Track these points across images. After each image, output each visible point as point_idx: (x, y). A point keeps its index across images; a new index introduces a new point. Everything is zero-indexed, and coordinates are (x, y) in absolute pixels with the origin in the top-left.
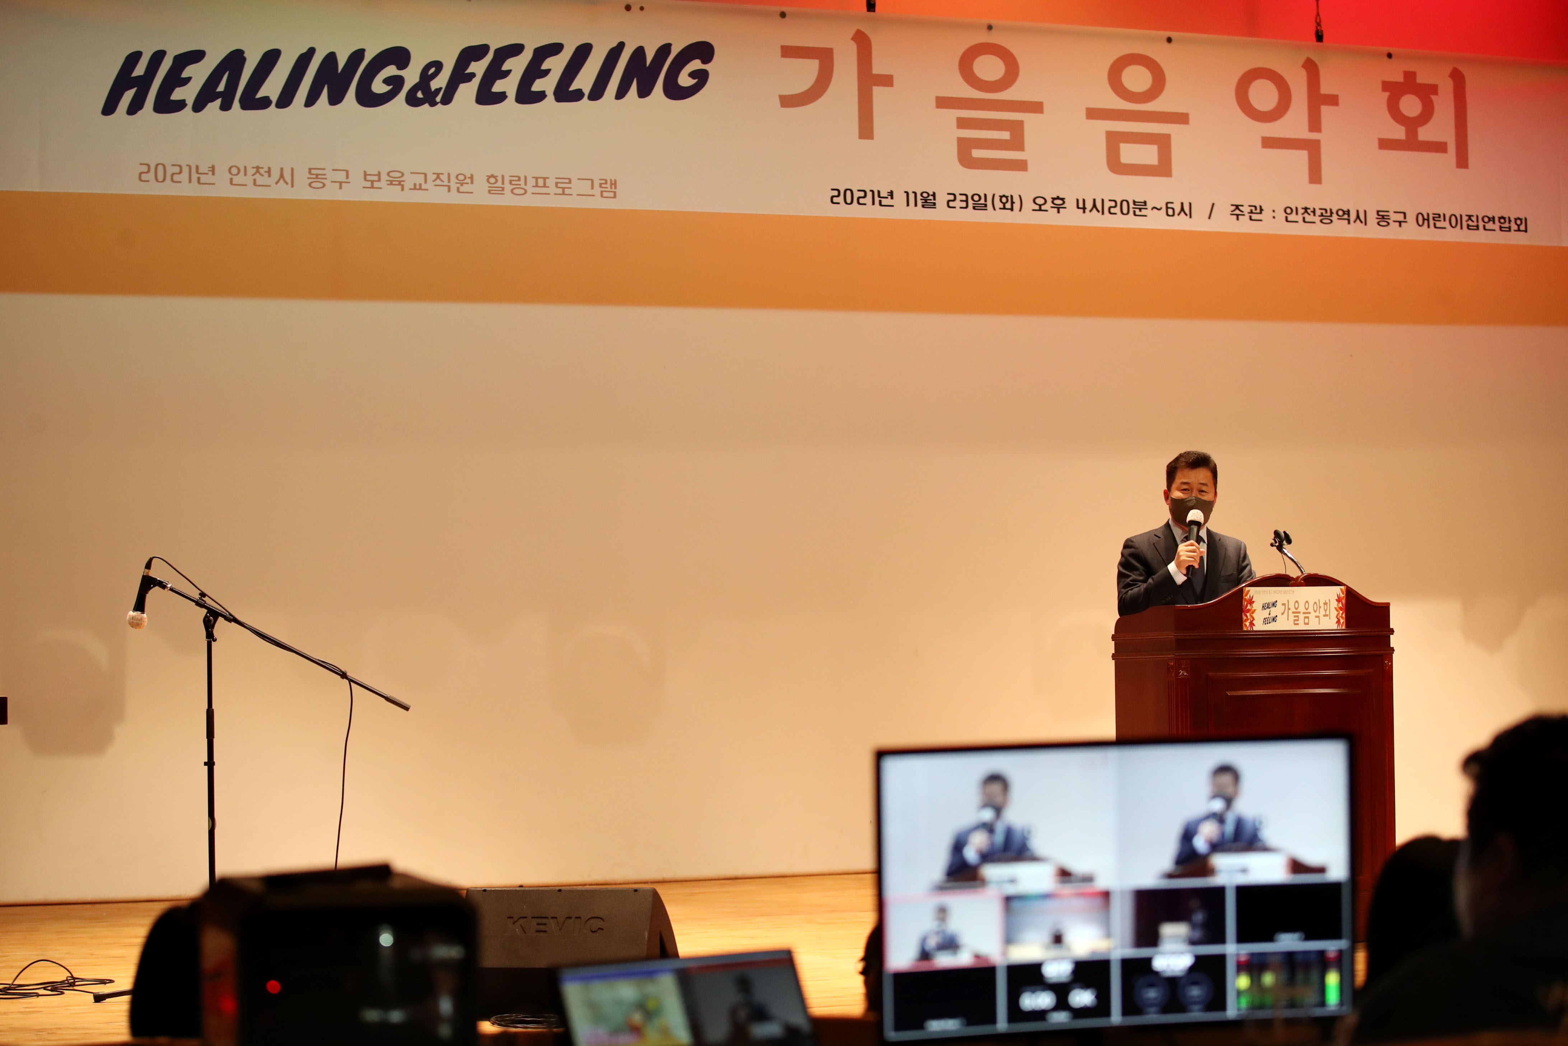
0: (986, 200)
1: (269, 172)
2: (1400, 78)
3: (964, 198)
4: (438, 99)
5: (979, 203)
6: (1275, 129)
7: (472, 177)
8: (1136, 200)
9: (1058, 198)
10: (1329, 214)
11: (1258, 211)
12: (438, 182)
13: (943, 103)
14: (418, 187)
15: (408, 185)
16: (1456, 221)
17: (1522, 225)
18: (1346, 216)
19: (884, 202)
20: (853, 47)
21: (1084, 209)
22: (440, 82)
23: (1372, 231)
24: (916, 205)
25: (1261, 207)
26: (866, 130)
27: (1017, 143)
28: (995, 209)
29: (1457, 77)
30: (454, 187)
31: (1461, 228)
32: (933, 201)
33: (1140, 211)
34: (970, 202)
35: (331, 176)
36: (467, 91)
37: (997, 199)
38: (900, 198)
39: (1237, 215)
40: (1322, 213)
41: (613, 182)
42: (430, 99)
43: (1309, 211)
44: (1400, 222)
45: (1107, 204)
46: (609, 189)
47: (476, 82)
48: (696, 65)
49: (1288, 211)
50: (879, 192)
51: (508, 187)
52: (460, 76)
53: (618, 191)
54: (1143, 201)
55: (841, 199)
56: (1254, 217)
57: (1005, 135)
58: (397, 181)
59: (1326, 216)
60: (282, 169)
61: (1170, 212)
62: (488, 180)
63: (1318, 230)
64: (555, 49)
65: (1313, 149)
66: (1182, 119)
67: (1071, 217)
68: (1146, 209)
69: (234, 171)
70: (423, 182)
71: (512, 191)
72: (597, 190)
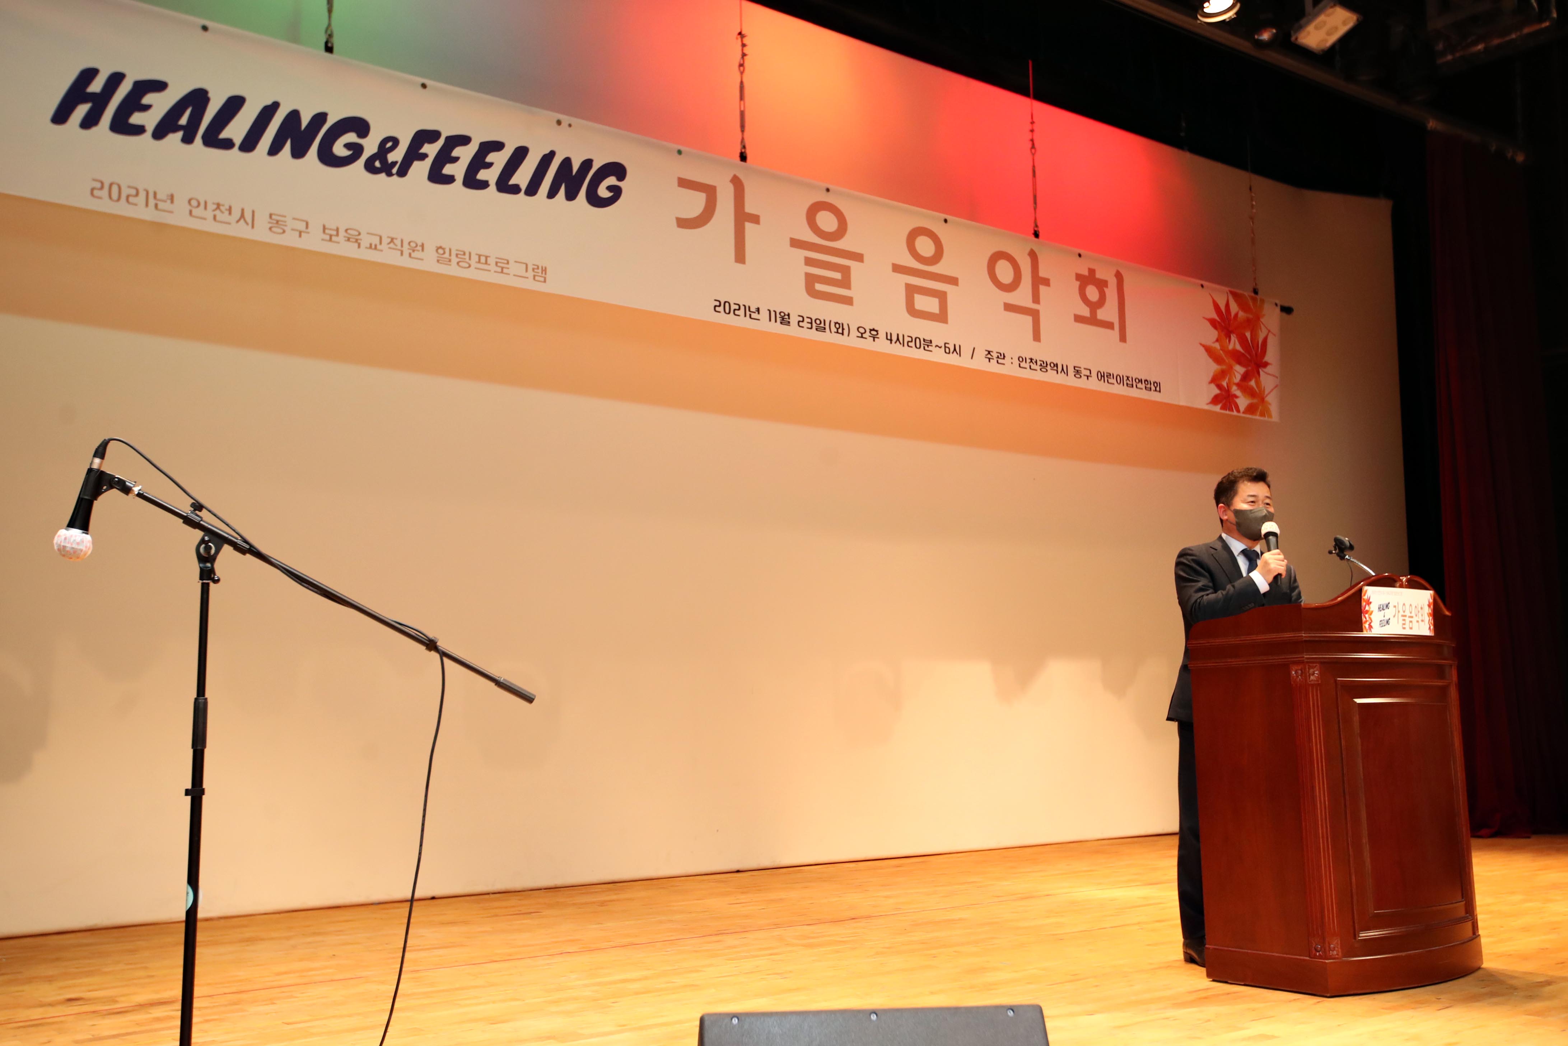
0: (825, 325)
1: (230, 210)
2: (1086, 273)
3: (809, 320)
4: (395, 170)
5: (820, 326)
6: (1013, 298)
7: (423, 246)
8: (926, 339)
9: (874, 330)
10: (1045, 365)
11: (1002, 357)
12: (392, 245)
13: (796, 243)
14: (373, 247)
15: (365, 243)
16: (1120, 380)
17: (1157, 387)
18: (1055, 368)
19: (753, 315)
20: (731, 188)
21: (891, 340)
22: (396, 156)
23: (1071, 380)
24: (776, 321)
25: (1004, 354)
26: (740, 257)
27: (845, 283)
28: (831, 332)
29: (1119, 276)
30: (406, 253)
31: (1123, 385)
32: (788, 320)
33: (928, 347)
34: (814, 324)
35: (290, 224)
36: (420, 169)
37: (833, 325)
38: (764, 315)
39: (989, 359)
40: (1041, 364)
41: (544, 269)
42: (387, 169)
43: (1033, 361)
44: (1088, 377)
45: (907, 339)
46: (540, 274)
47: (428, 163)
48: (612, 181)
49: (1021, 359)
50: (749, 307)
51: (454, 260)
52: (414, 154)
53: (548, 276)
54: (929, 340)
55: (721, 309)
56: (1000, 361)
57: (837, 276)
58: (354, 239)
59: (1044, 366)
60: (243, 210)
61: (947, 350)
62: (437, 251)
63: (1039, 376)
64: (498, 146)
65: (1035, 315)
66: (953, 281)
67: (882, 345)
68: (932, 346)
69: (194, 203)
70: (378, 243)
71: (458, 263)
72: (530, 274)
